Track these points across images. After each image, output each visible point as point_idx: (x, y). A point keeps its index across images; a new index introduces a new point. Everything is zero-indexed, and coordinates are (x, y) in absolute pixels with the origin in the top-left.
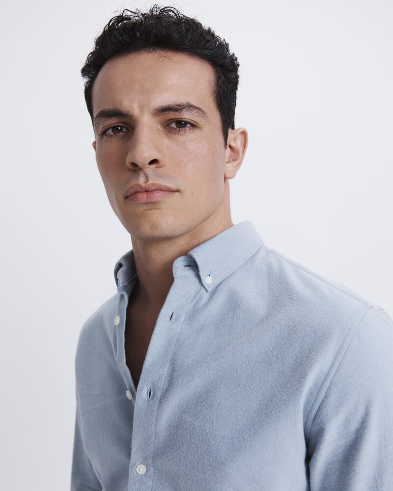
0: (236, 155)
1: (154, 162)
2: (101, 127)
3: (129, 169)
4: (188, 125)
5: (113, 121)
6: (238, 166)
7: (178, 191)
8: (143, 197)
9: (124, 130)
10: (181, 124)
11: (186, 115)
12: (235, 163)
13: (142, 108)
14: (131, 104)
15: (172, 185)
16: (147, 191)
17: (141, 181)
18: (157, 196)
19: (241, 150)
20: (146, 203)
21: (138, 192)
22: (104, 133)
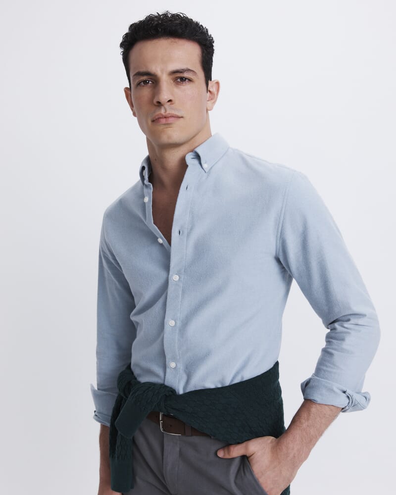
0: (213, 96)
1: (170, 101)
2: (137, 81)
3: (155, 105)
4: (187, 80)
5: (144, 78)
6: (214, 103)
7: (182, 117)
8: (163, 120)
9: (150, 82)
10: (183, 79)
11: (186, 75)
12: (212, 101)
13: (162, 71)
14: (156, 69)
15: (179, 114)
16: (165, 117)
17: (162, 111)
18: (171, 120)
19: (216, 93)
20: (165, 124)
21: (160, 118)
22: (139, 84)
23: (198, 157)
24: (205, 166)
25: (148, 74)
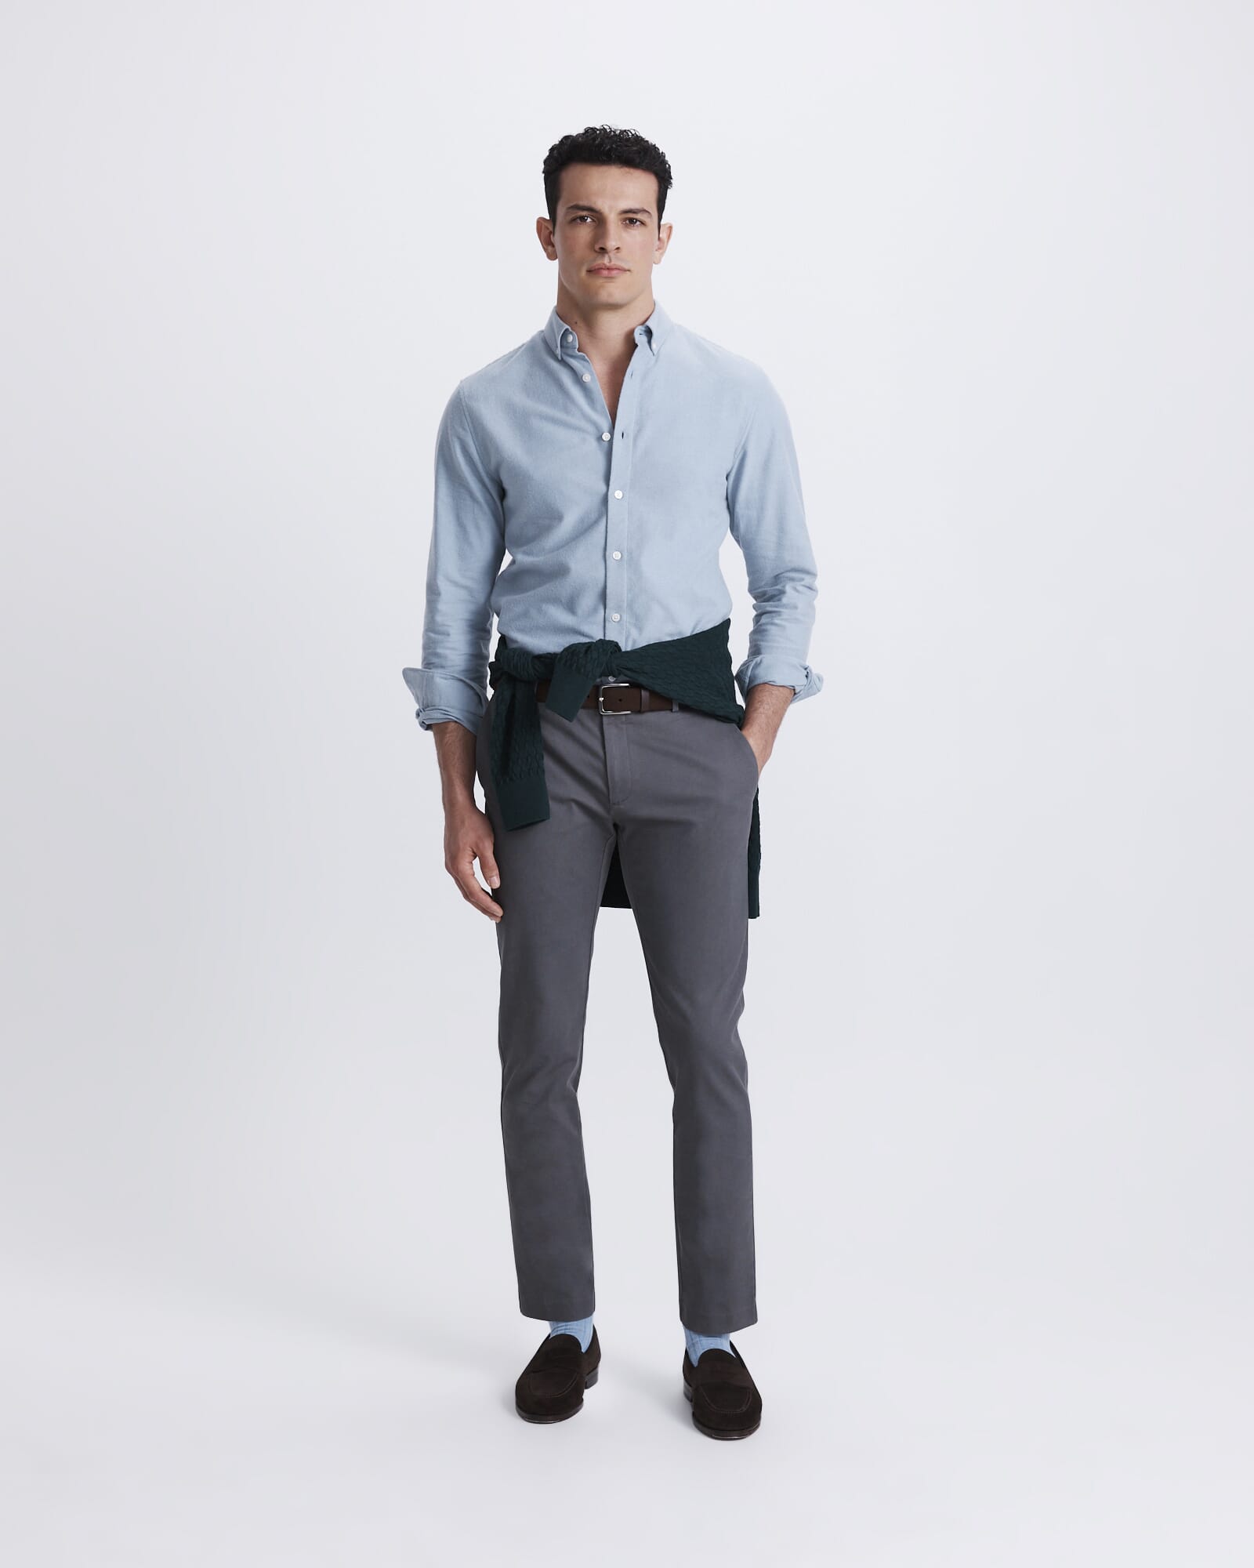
0: (662, 244)
1: (618, 248)
2: (570, 217)
3: (596, 252)
4: (638, 223)
5: (584, 213)
6: (662, 254)
7: (629, 270)
8: (605, 273)
9: (589, 220)
10: (632, 221)
11: (639, 216)
12: (661, 251)
13: (611, 208)
14: (604, 205)
15: (626, 267)
16: (608, 269)
17: (606, 261)
18: (614, 272)
19: (666, 240)
20: (606, 278)
21: (602, 269)
22: (574, 220)
23: (649, 333)
24: (654, 346)
25: (590, 209)
